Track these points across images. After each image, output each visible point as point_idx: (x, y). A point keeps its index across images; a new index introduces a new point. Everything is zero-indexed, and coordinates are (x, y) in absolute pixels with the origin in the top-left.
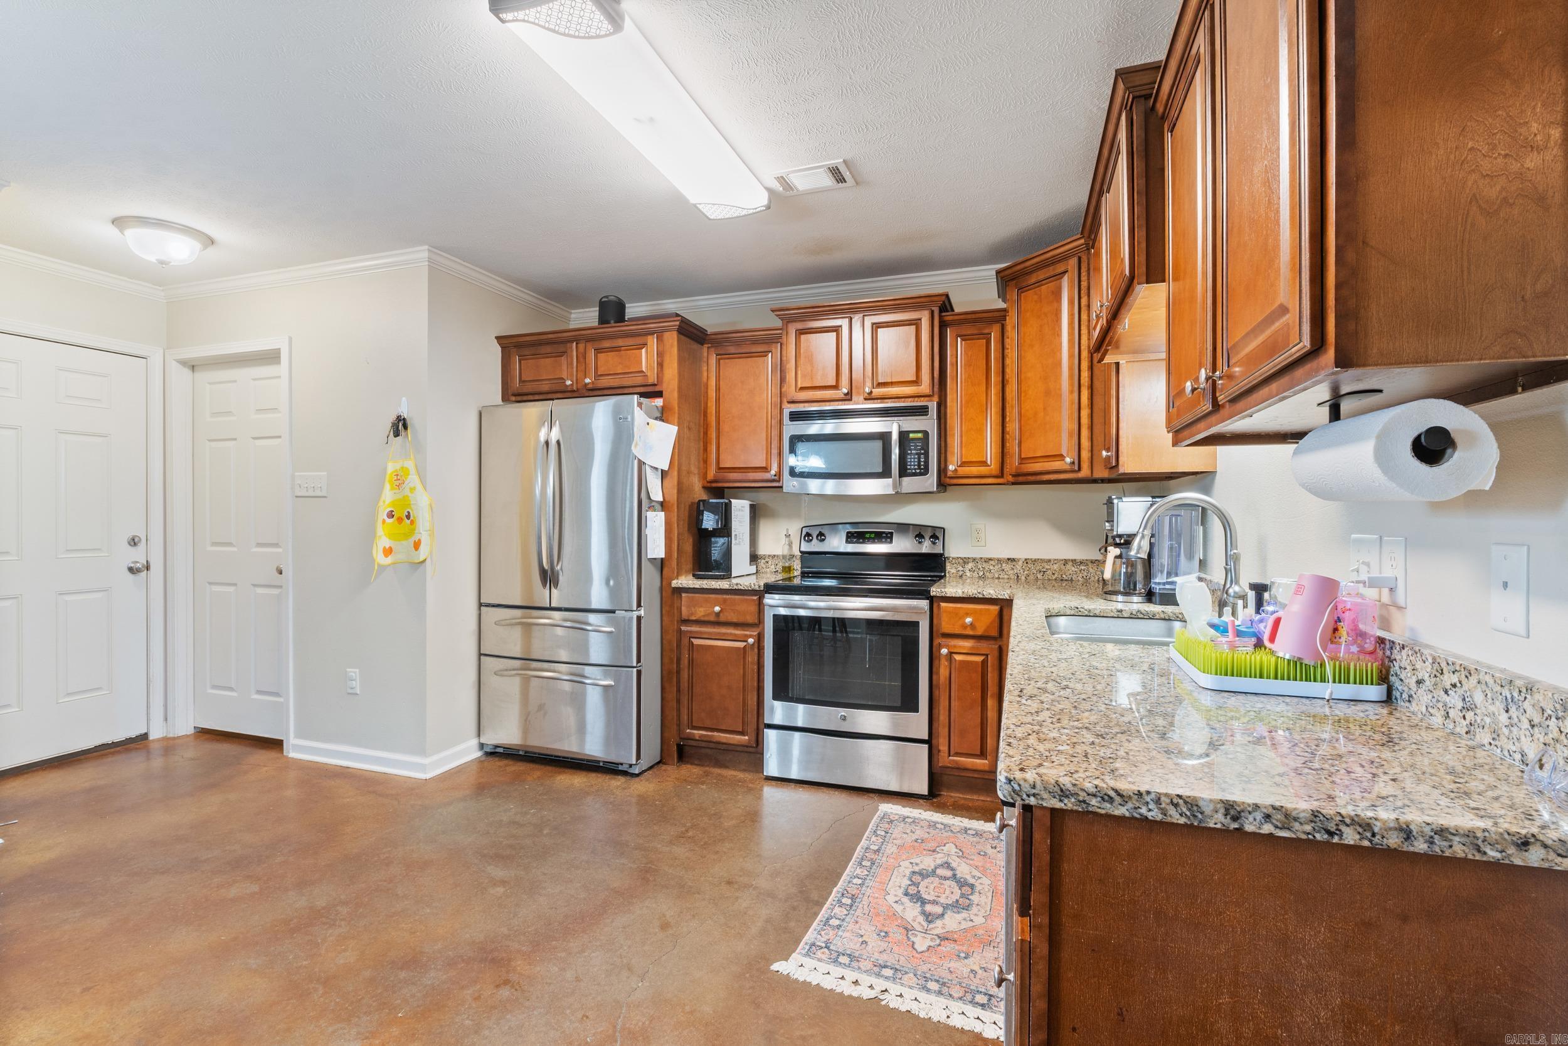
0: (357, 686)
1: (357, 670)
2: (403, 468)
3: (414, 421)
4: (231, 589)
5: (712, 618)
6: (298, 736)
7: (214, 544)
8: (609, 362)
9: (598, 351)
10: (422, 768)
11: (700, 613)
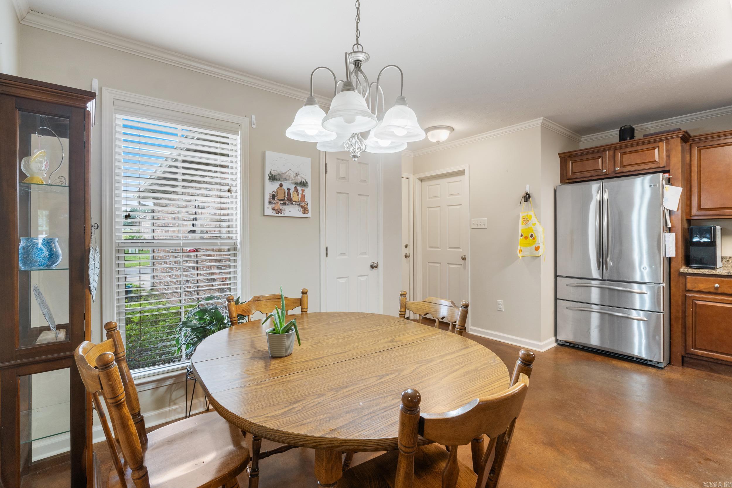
0: (503, 308)
1: (503, 301)
2: (527, 215)
3: (534, 195)
4: (438, 265)
5: (712, 290)
6: (472, 325)
7: (430, 247)
8: (628, 159)
9: (623, 154)
10: (540, 347)
11: (702, 287)
